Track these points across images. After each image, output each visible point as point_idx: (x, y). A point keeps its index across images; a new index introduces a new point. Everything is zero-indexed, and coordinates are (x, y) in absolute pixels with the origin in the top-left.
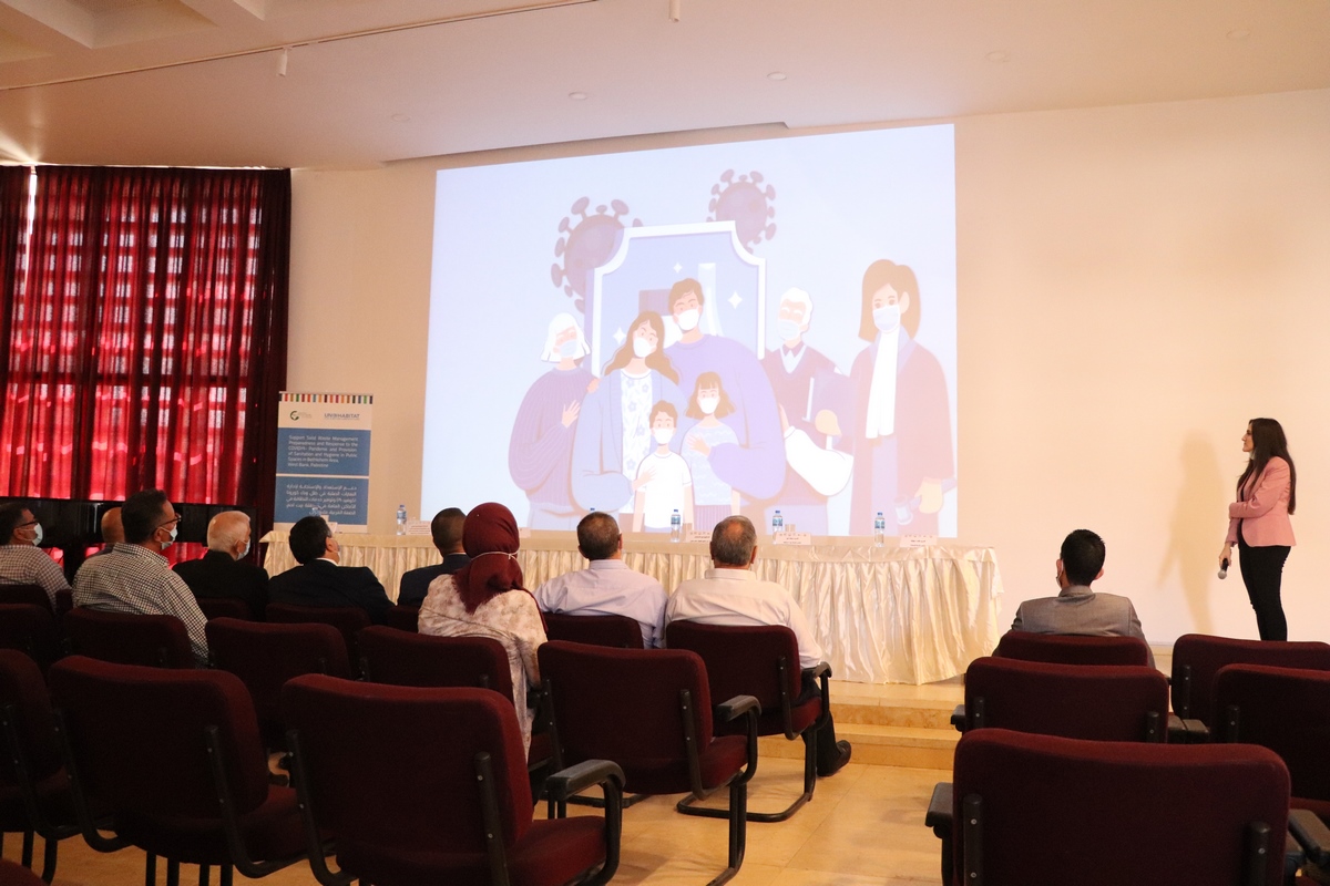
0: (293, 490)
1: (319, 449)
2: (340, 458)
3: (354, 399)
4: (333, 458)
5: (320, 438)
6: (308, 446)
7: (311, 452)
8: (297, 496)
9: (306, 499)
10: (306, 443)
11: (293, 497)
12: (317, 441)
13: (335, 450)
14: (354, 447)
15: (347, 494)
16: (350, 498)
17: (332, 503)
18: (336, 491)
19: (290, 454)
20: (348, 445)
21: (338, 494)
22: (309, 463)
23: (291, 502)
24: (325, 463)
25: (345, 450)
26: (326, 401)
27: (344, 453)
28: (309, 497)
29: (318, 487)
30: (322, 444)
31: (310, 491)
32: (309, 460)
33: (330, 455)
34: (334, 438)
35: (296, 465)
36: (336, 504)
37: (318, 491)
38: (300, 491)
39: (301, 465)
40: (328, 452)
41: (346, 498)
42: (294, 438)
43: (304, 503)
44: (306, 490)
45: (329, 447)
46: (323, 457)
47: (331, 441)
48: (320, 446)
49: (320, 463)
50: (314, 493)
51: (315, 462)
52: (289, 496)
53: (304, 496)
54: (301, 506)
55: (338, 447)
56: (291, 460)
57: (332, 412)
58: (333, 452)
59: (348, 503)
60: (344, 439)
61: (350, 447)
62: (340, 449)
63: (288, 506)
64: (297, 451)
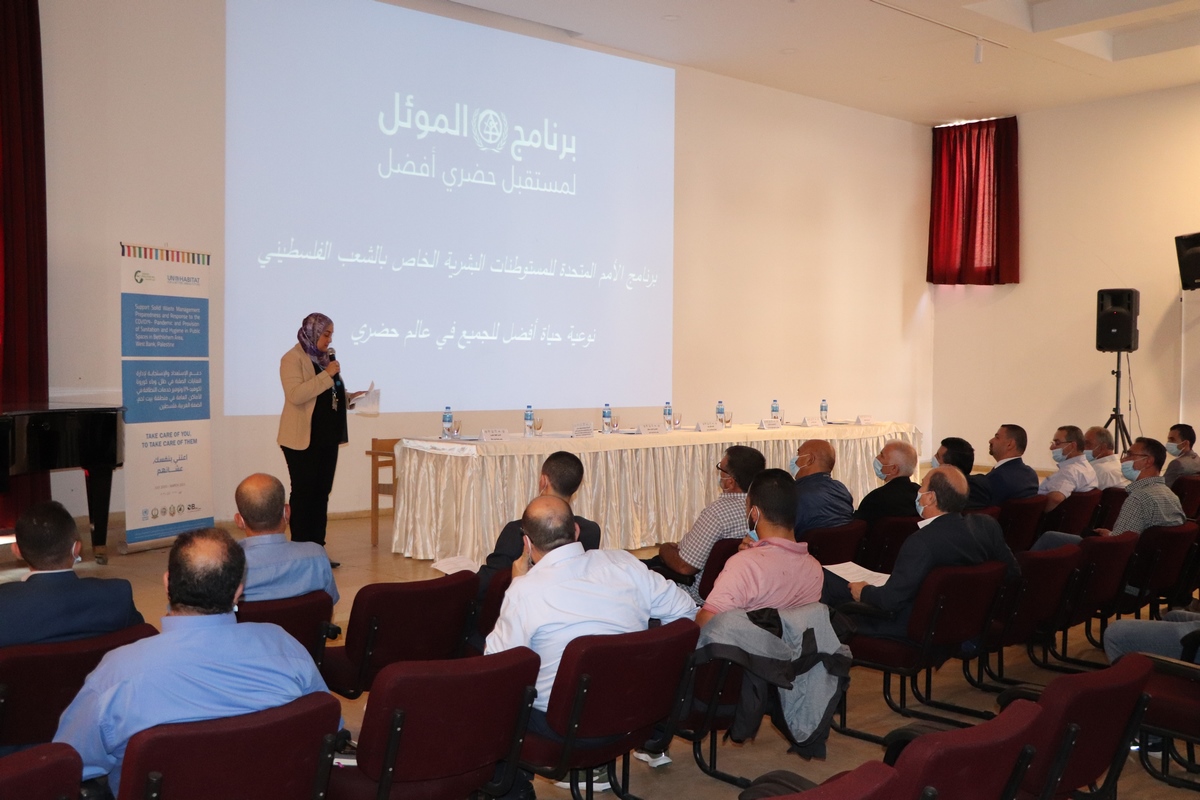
0: (142, 378)
1: (164, 323)
2: (183, 335)
3: (194, 258)
4: (178, 334)
5: (165, 308)
6: (152, 319)
7: (157, 326)
8: (146, 386)
9: (155, 390)
10: (150, 315)
11: (143, 387)
12: (162, 312)
13: (179, 324)
14: (197, 321)
15: (193, 382)
16: (197, 385)
17: (180, 394)
18: (181, 378)
19: (137, 329)
20: (191, 317)
21: (184, 382)
22: (156, 341)
23: (142, 395)
24: (171, 341)
25: (188, 324)
26: (167, 259)
27: (188, 328)
28: (159, 387)
29: (166, 373)
30: (167, 316)
31: (158, 379)
32: (156, 337)
33: (175, 331)
34: (178, 309)
35: (142, 344)
36: (183, 394)
37: (166, 378)
38: (149, 378)
39: (149, 344)
40: (174, 327)
41: (192, 386)
42: (141, 307)
43: (152, 395)
44: (154, 378)
45: (174, 320)
46: (169, 334)
47: (175, 312)
48: (166, 320)
49: (165, 341)
50: (163, 382)
51: (162, 341)
52: (139, 387)
53: (152, 386)
54: (150, 400)
55: (182, 320)
56: (139, 337)
57: (175, 274)
58: (179, 327)
59: (194, 393)
60: (187, 310)
61: (194, 321)
62: (184, 323)
63: (139, 400)
64: (145, 326)
